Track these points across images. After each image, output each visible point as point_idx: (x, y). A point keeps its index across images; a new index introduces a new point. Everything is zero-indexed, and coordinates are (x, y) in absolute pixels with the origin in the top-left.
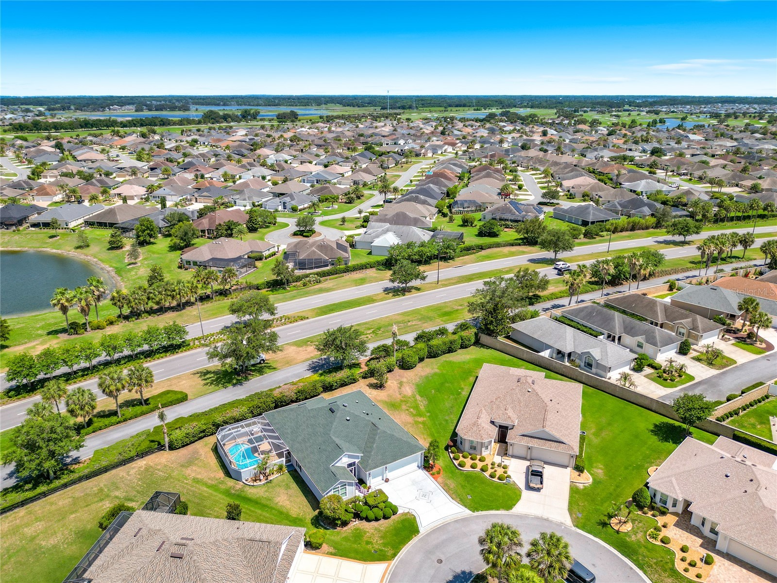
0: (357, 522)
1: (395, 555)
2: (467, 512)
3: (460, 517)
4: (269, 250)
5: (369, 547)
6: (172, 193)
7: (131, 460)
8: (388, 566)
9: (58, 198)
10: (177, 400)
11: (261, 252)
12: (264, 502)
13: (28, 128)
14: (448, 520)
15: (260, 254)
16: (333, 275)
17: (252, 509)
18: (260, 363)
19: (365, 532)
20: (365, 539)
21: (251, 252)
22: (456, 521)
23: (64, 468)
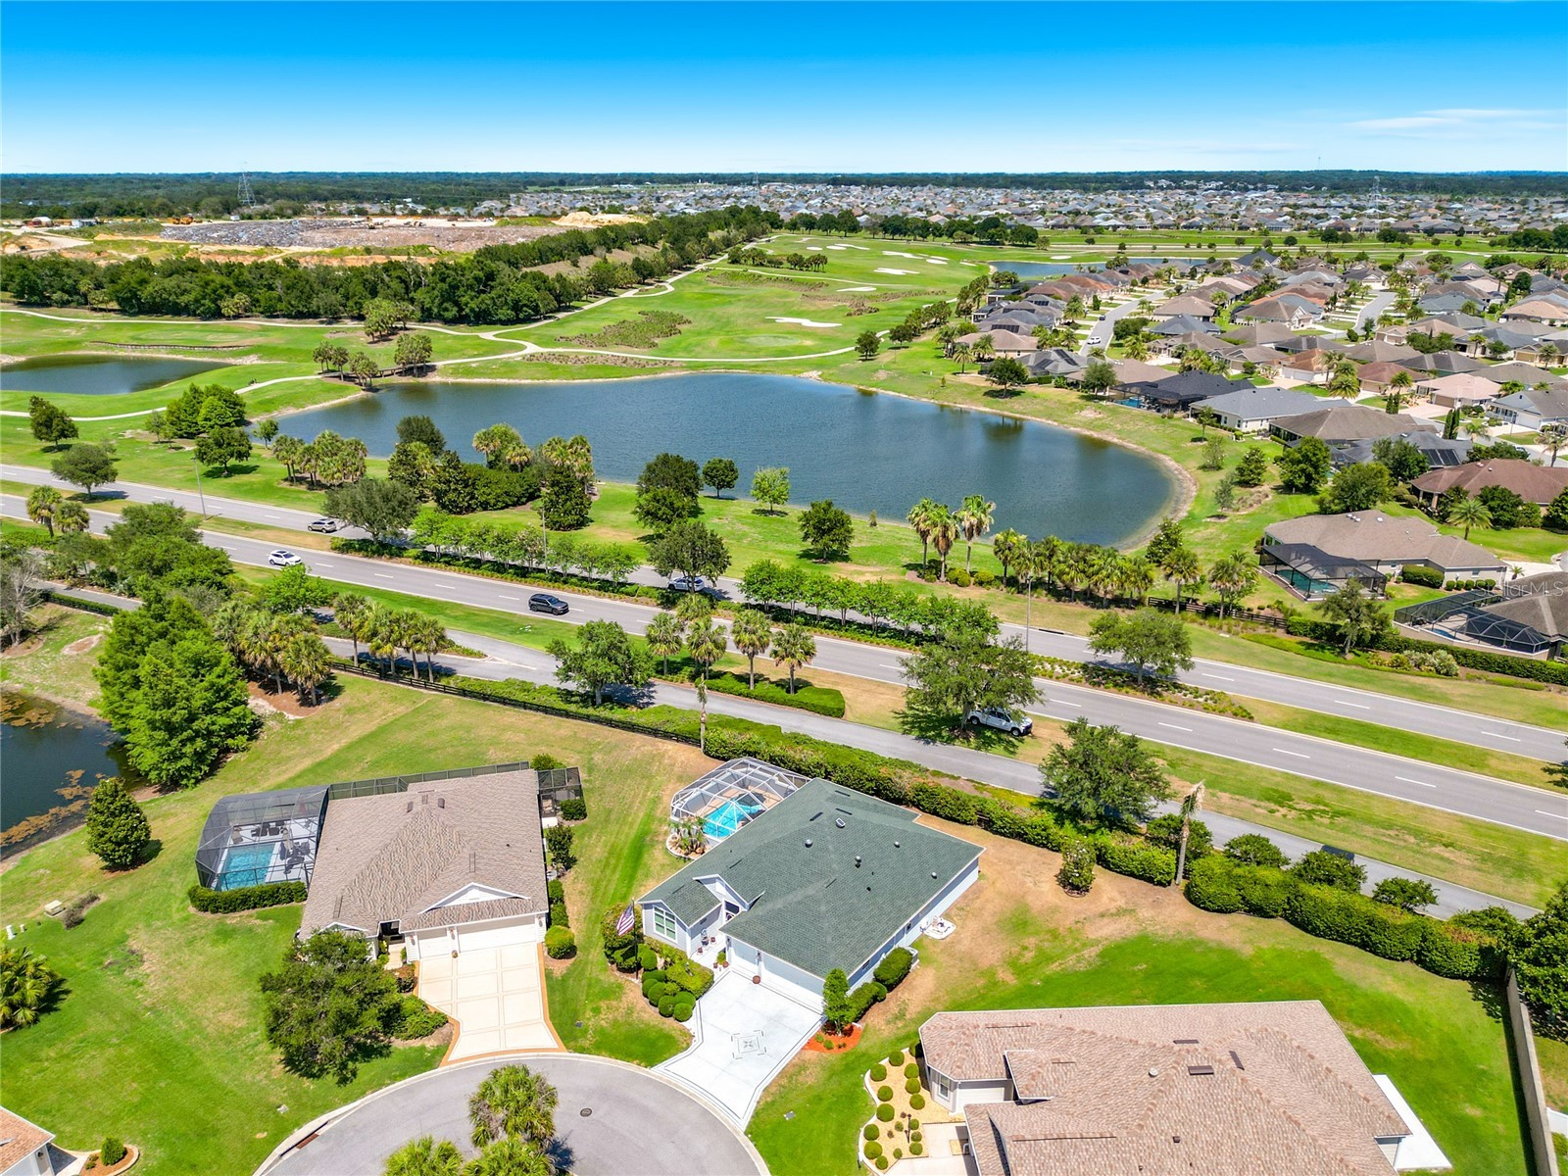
0: (637, 981)
1: (582, 1050)
2: (743, 1124)
3: (721, 1115)
4: (1476, 571)
5: (589, 1014)
6: (1534, 408)
7: (667, 736)
8: (553, 1050)
9: (1320, 379)
10: (824, 708)
11: (1443, 570)
12: (640, 874)
13: (1541, 241)
14: (704, 1101)
15: (1438, 573)
16: (1517, 675)
17: (620, 868)
18: (1010, 733)
19: (619, 999)
20: (603, 1005)
21: (1426, 562)
22: (705, 1113)
23: (625, 700)
